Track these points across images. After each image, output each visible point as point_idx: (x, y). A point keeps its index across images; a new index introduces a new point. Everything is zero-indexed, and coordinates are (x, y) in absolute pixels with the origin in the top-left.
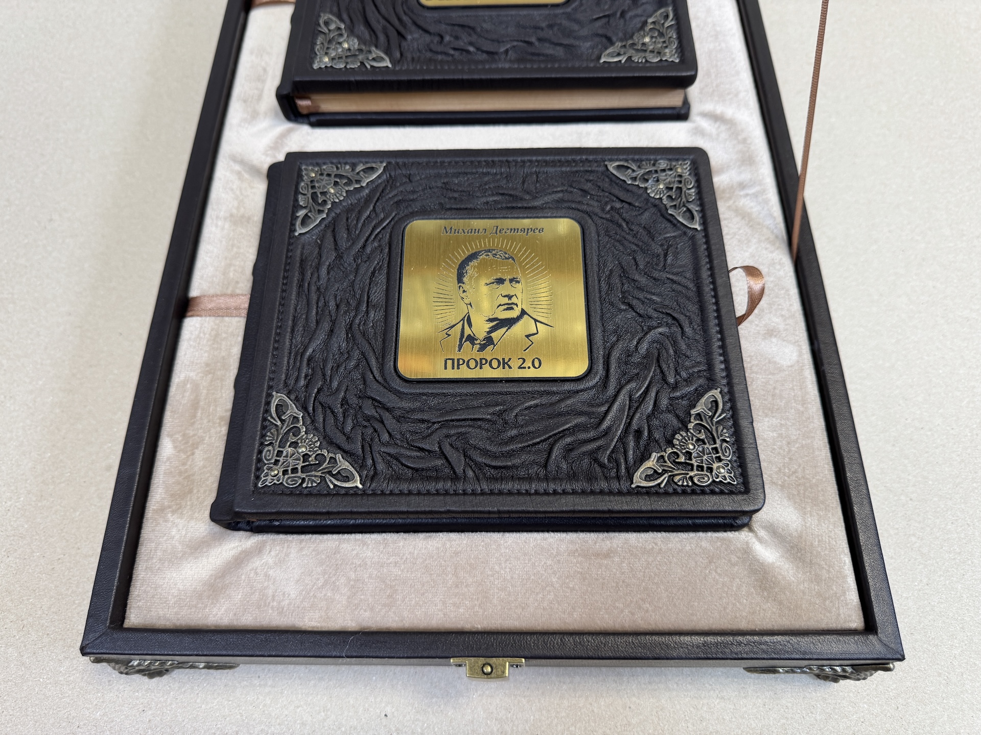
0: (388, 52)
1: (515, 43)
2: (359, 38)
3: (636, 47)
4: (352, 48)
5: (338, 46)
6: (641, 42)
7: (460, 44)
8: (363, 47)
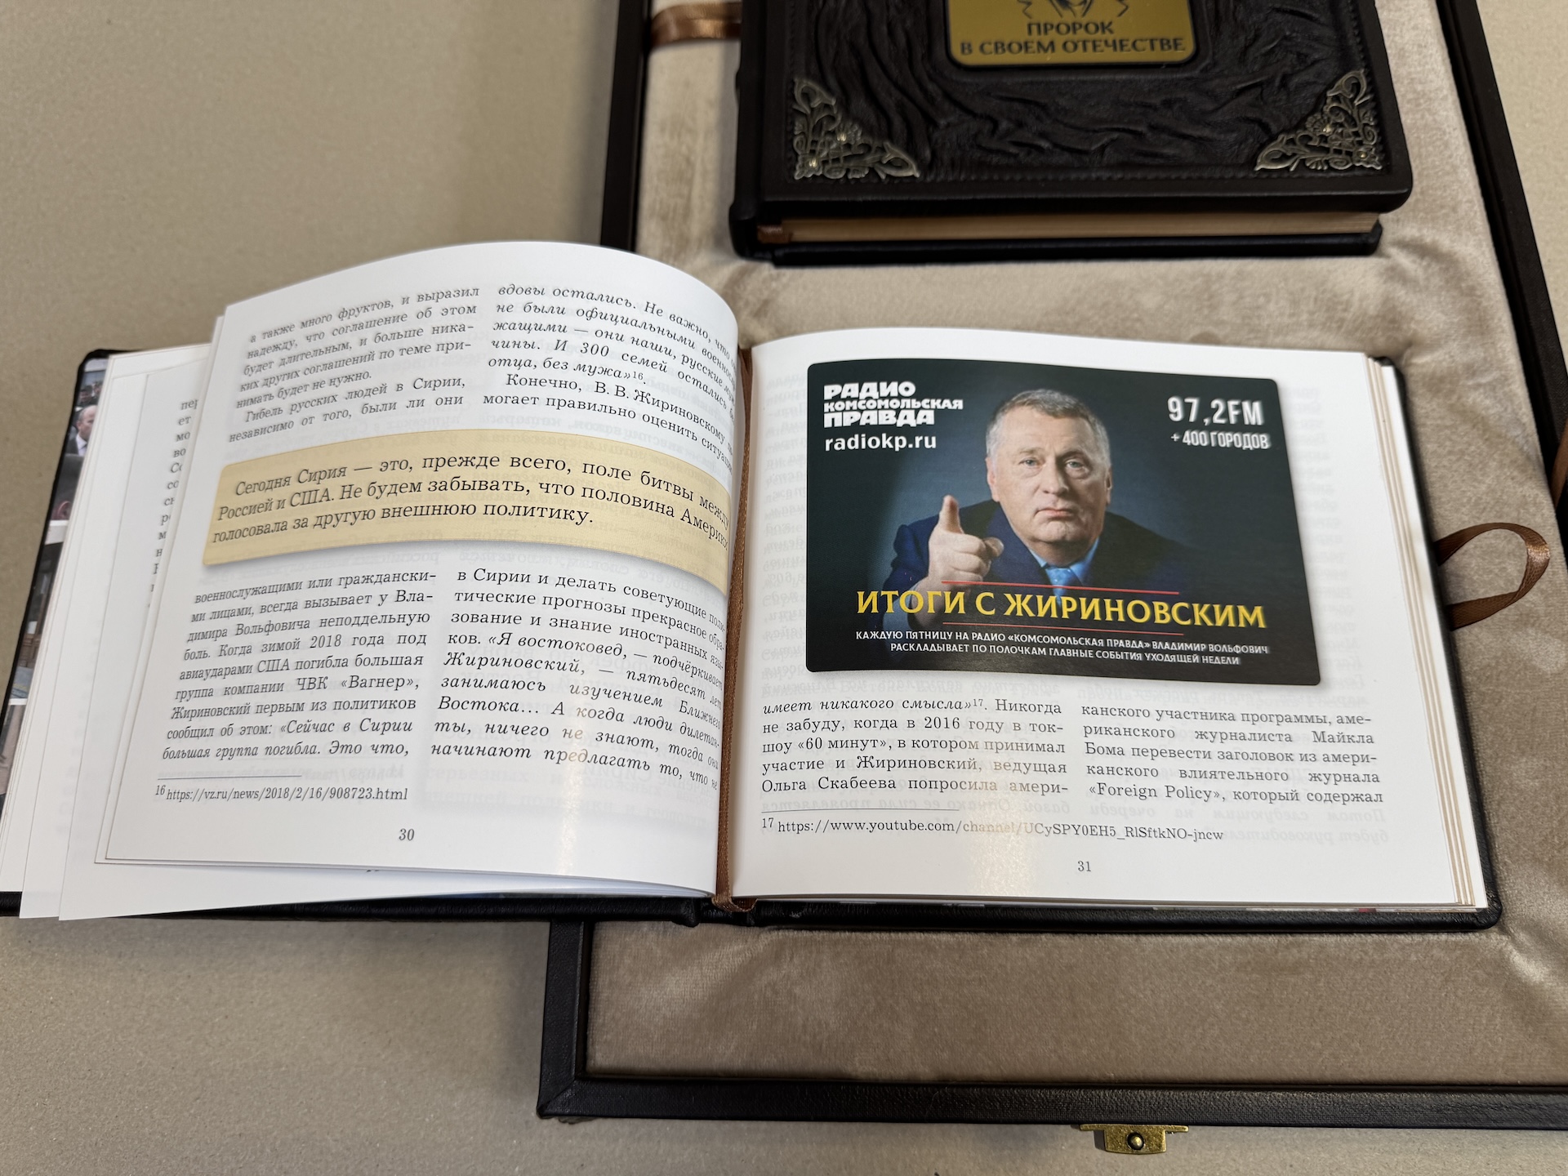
0: (911, 148)
1: (1115, 135)
2: (862, 124)
3: (1311, 143)
4: (852, 143)
5: (829, 138)
6: (1318, 135)
7: (1025, 136)
8: (870, 141)
